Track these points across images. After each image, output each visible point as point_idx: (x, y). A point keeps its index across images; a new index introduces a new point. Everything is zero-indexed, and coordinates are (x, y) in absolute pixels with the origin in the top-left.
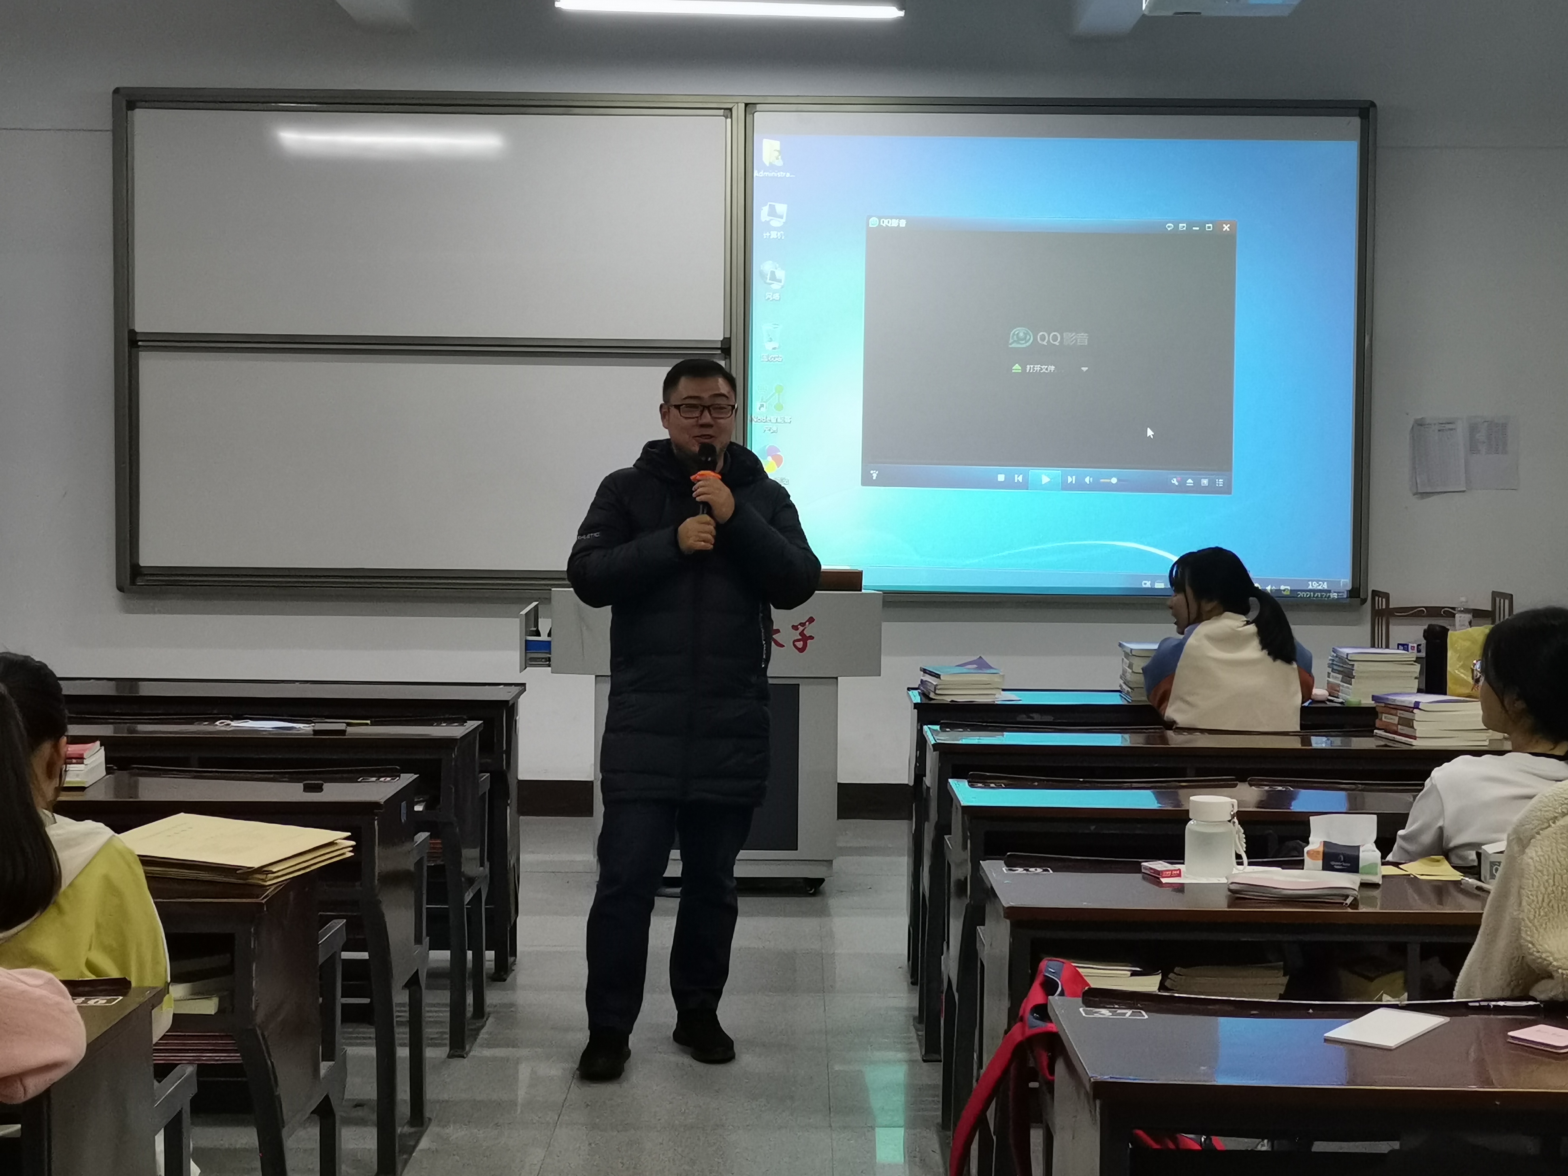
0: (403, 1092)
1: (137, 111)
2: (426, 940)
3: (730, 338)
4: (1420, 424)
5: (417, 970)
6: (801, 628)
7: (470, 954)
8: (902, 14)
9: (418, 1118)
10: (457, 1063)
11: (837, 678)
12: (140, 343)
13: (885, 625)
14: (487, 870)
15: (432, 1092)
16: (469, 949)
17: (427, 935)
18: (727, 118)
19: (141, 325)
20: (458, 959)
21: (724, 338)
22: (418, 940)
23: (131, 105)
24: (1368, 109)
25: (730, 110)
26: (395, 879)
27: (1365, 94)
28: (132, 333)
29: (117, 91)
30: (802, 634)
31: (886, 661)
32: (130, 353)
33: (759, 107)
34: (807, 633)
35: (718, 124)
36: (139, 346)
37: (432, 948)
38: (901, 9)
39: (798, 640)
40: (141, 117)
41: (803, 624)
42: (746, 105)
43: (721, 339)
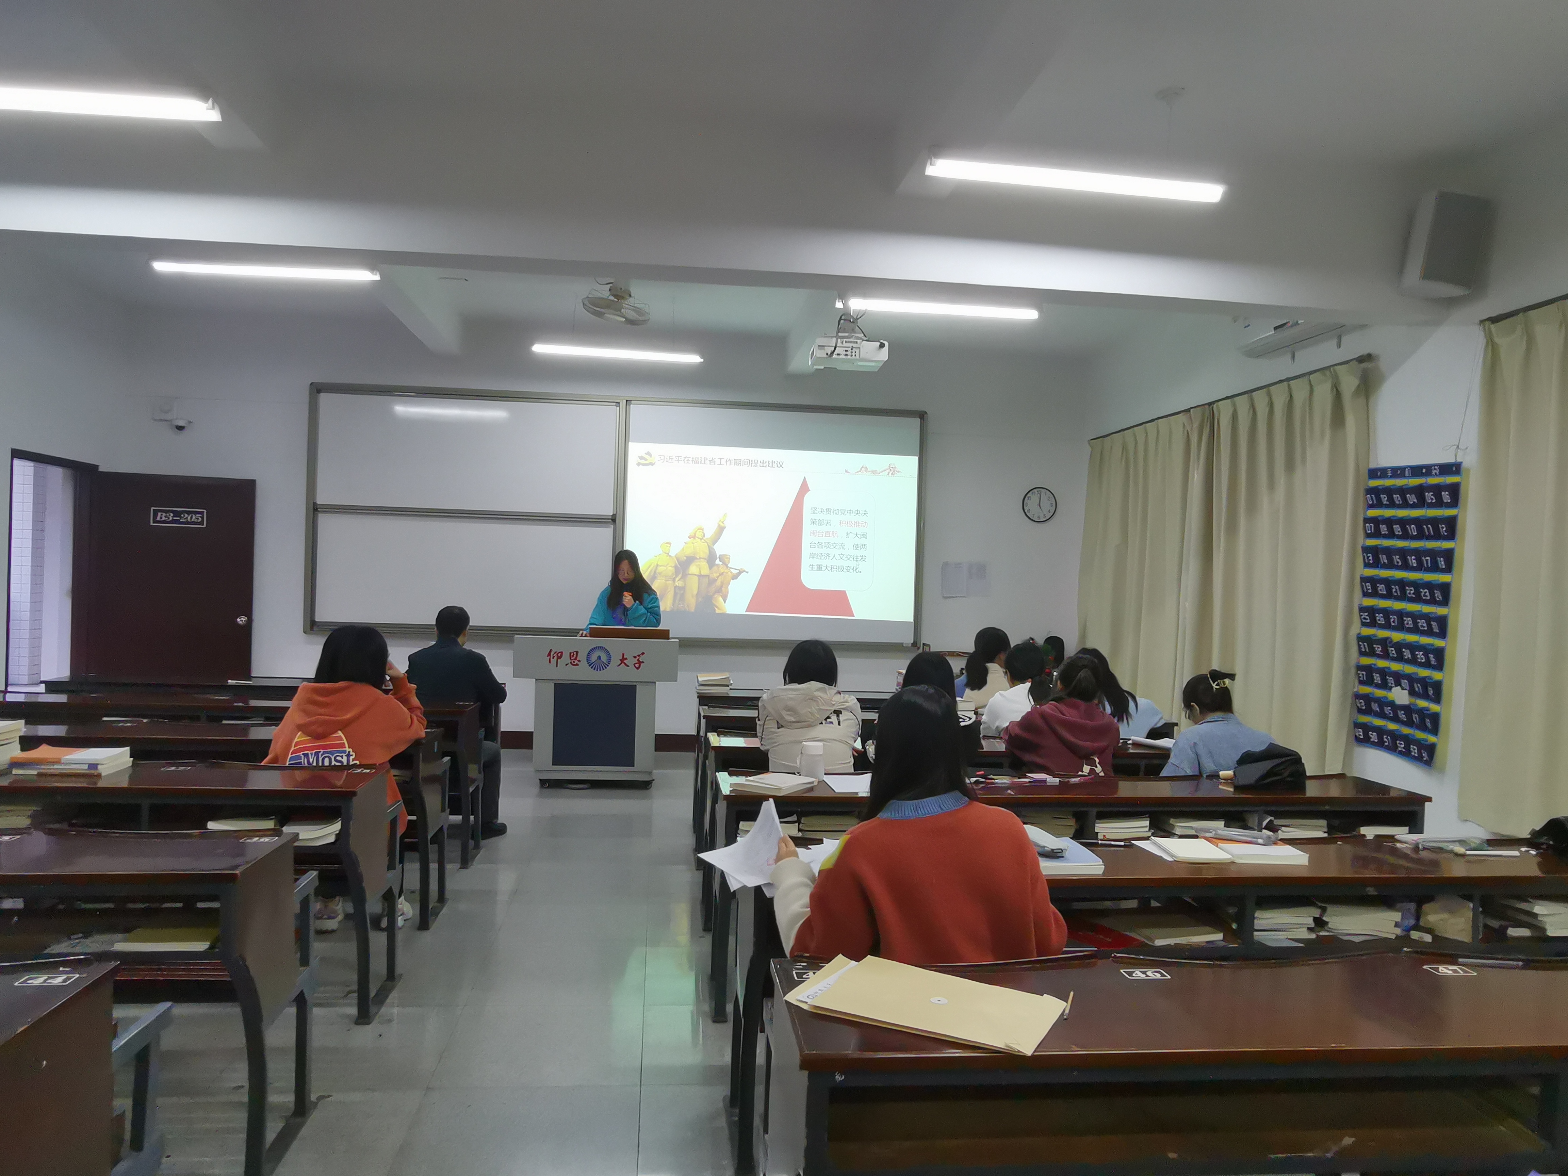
0: (434, 886)
1: (322, 394)
2: (448, 811)
3: (616, 515)
4: (946, 564)
5: (443, 826)
6: (638, 658)
7: (472, 817)
8: (702, 360)
9: (442, 898)
10: (464, 871)
11: (655, 683)
12: (319, 510)
13: (679, 656)
14: (483, 776)
15: (449, 885)
16: (472, 815)
17: (448, 808)
18: (617, 407)
19: (320, 501)
20: (466, 819)
21: (613, 514)
22: (443, 810)
23: (319, 391)
24: (923, 415)
25: (619, 403)
26: (432, 779)
27: (921, 408)
28: (315, 504)
29: (312, 384)
30: (638, 660)
31: (680, 675)
32: (314, 514)
33: (633, 402)
34: (641, 660)
35: (614, 409)
36: (319, 511)
37: (451, 814)
38: (701, 358)
39: (636, 663)
40: (324, 397)
41: (639, 656)
42: (627, 401)
43: (612, 514)
